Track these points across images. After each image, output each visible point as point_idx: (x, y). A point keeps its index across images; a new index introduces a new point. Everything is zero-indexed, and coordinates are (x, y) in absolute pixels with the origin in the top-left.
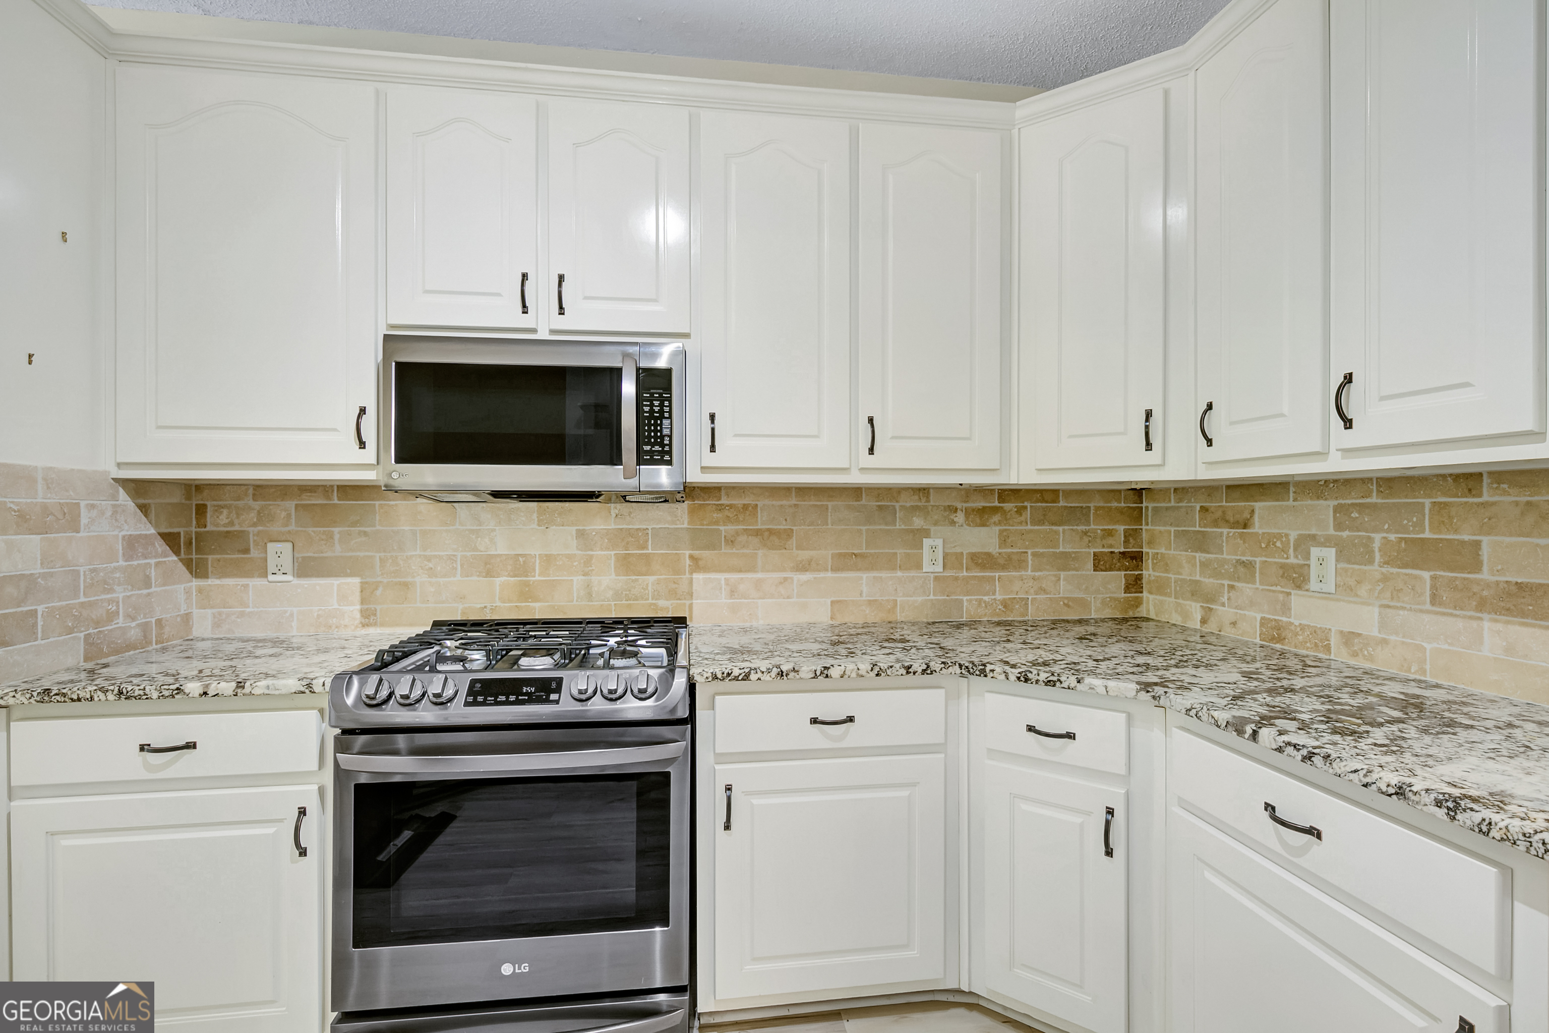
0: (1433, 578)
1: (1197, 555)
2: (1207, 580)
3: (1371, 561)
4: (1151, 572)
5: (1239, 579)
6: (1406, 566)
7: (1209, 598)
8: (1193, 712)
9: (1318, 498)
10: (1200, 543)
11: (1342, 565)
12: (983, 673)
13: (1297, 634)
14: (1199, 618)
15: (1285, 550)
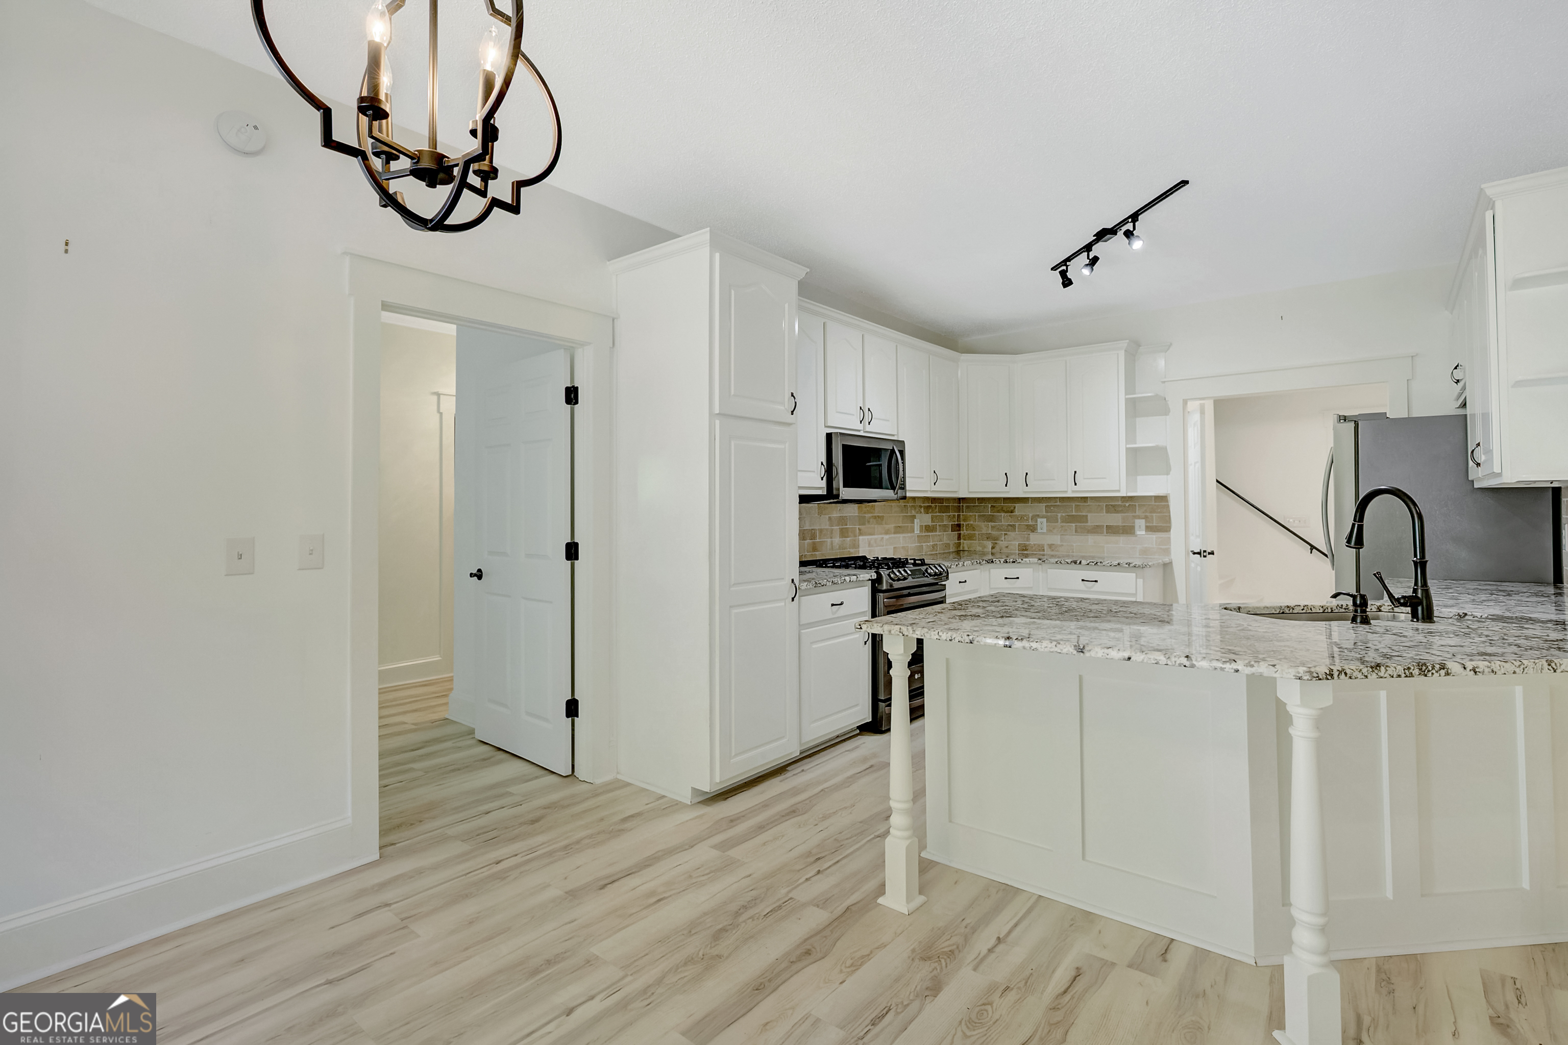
0: (1076, 526)
1: (990, 523)
2: (994, 533)
3: (1058, 522)
4: (965, 531)
5: (1009, 531)
6: (1068, 523)
7: (995, 539)
8: (1059, 562)
9: (1040, 503)
10: (991, 519)
11: (1048, 524)
12: (992, 562)
13: (1032, 547)
14: (991, 547)
15: (1027, 520)
